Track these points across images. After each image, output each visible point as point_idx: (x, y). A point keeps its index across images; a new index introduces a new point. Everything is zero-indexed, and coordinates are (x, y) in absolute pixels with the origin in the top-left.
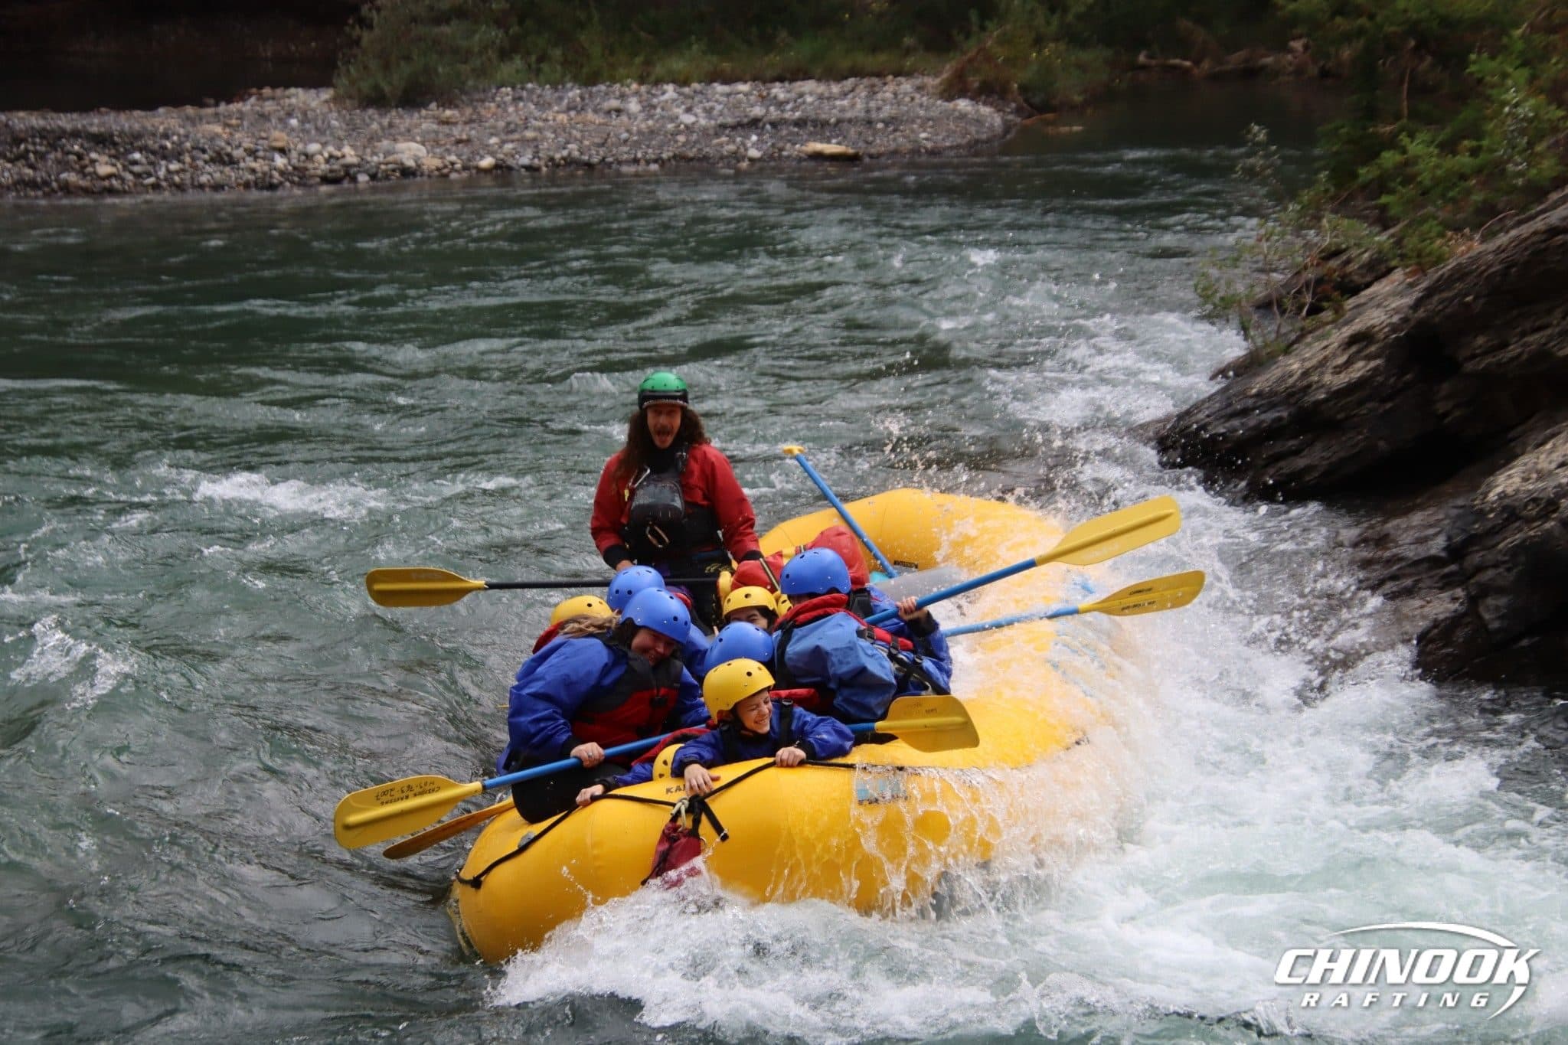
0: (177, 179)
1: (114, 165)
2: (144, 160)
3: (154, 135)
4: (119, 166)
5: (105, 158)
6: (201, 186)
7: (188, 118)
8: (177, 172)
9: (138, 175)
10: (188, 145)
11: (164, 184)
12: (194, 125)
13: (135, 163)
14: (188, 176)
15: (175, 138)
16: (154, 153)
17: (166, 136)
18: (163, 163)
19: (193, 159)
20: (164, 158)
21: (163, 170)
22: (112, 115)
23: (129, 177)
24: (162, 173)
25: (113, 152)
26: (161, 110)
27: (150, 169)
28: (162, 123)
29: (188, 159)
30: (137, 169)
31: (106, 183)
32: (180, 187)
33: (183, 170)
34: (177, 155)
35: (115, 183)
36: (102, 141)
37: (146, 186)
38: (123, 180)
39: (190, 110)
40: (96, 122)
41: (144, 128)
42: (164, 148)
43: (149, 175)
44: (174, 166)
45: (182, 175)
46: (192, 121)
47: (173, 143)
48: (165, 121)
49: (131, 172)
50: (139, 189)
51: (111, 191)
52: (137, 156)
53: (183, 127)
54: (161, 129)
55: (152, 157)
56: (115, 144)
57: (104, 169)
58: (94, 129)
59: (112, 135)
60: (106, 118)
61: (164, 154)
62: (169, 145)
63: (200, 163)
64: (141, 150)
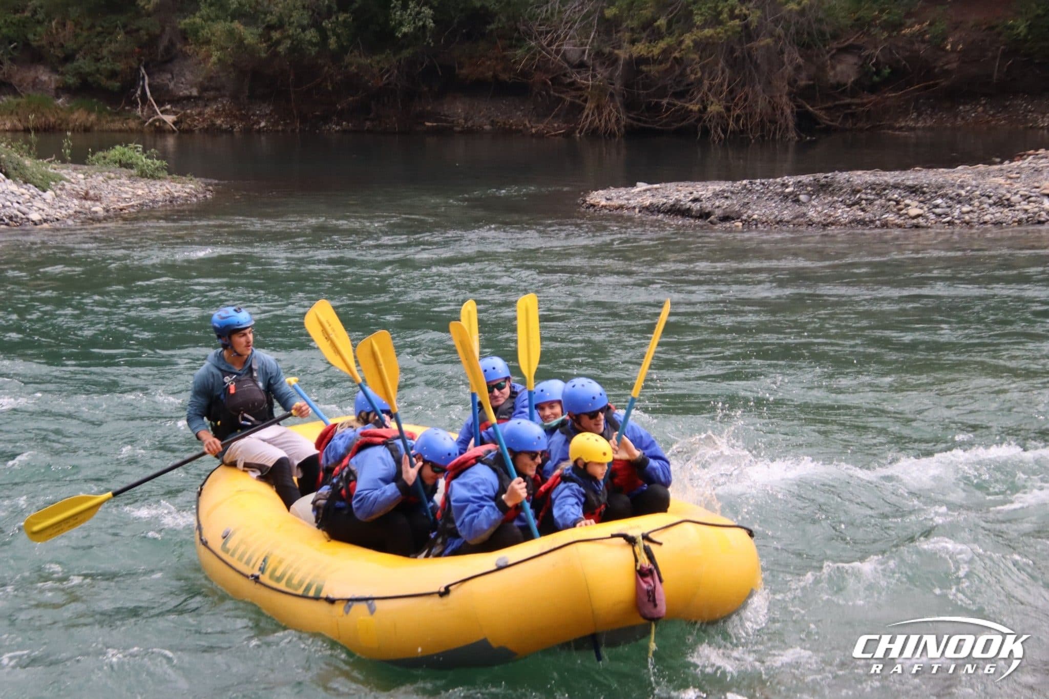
0: (967, 217)
1: (921, 208)
2: (944, 205)
3: (953, 186)
4: (926, 209)
5: (916, 203)
6: (985, 223)
7: (979, 173)
8: (968, 213)
9: (939, 215)
10: (978, 193)
11: (957, 221)
12: (983, 178)
13: (937, 206)
14: (976, 214)
15: (969, 188)
16: (951, 199)
17: (962, 187)
18: (959, 206)
19: (981, 203)
20: (959, 202)
21: (958, 211)
22: (924, 171)
23: (932, 216)
24: (956, 214)
25: (922, 199)
26: (960, 168)
27: (948, 210)
28: (960, 177)
29: (976, 203)
30: (938, 211)
31: (915, 221)
32: (968, 223)
33: (972, 211)
34: (969, 201)
35: (921, 221)
36: (914, 190)
37: (944, 223)
38: (927, 219)
39: (981, 167)
40: (911, 177)
41: (947, 182)
42: (959, 195)
43: (947, 215)
44: (966, 208)
45: (971, 215)
46: (982, 175)
47: (967, 192)
48: (963, 175)
49: (934, 213)
50: (939, 225)
51: (917, 226)
52: (939, 201)
53: (975, 180)
54: (958, 182)
55: (950, 202)
56: (924, 193)
57: (913, 212)
58: (910, 183)
59: (922, 187)
60: (919, 174)
61: (959, 200)
62: (963, 192)
63: (986, 206)
64: (942, 196)
